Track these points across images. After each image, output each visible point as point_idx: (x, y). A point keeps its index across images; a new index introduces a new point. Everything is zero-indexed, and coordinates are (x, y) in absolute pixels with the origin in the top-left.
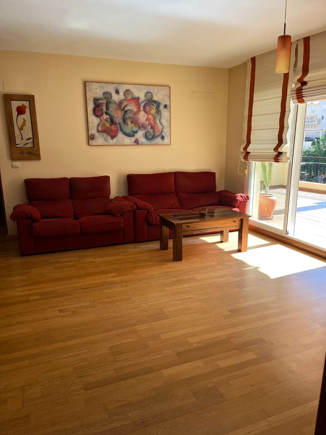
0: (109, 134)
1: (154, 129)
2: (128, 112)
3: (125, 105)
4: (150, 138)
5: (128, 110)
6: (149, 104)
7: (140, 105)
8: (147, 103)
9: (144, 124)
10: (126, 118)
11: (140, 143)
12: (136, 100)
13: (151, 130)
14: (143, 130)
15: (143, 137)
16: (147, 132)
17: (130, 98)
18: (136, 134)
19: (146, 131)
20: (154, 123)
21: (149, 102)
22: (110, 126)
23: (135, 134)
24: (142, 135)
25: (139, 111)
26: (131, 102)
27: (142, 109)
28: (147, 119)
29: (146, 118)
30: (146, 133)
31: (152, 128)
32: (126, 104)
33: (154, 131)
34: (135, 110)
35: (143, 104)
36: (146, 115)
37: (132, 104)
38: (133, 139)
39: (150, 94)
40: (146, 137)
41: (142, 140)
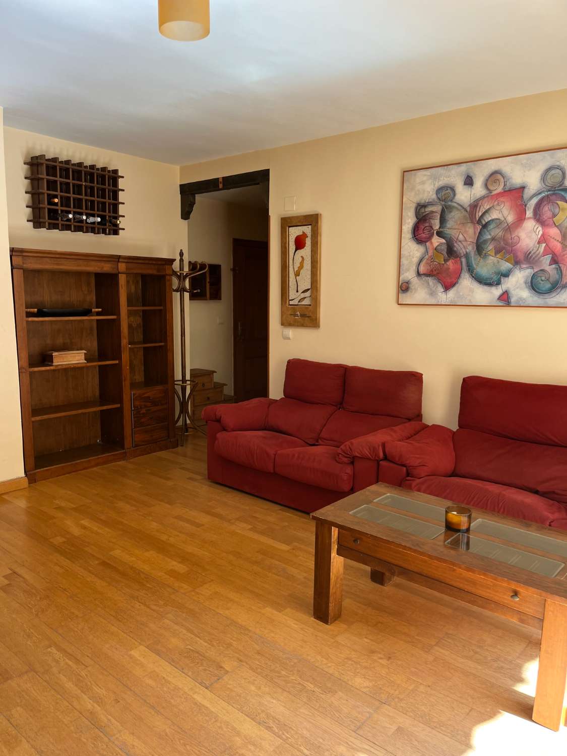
0: (440, 280)
1: (560, 265)
2: (491, 227)
3: (484, 210)
4: (544, 289)
5: (493, 220)
6: (553, 198)
7: (526, 206)
8: (548, 195)
9: (530, 253)
10: (485, 241)
11: (513, 300)
12: (516, 193)
13: (550, 269)
14: (527, 268)
15: (524, 285)
16: (536, 272)
17: (500, 189)
18: (507, 278)
19: (536, 270)
20: (563, 248)
21: (553, 194)
22: (446, 261)
23: (502, 277)
24: (522, 281)
25: (521, 218)
26: (502, 199)
27: (529, 213)
28: (543, 239)
29: (539, 236)
30: (534, 277)
31: (554, 261)
32: (488, 207)
33: (559, 270)
34: (510, 218)
35: (534, 201)
36: (540, 228)
37: (502, 206)
38: (497, 292)
39: (558, 171)
40: (534, 286)
41: (525, 294)
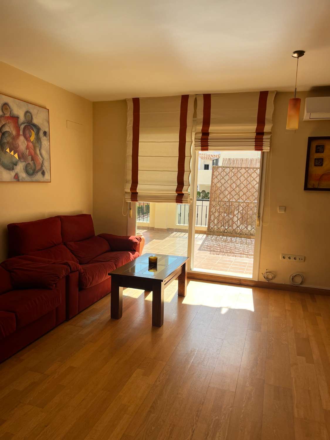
1: (35, 162)
2: (6, 135)
3: (2, 124)
4: (30, 173)
5: (7, 132)
6: (29, 127)
7: (20, 128)
8: (27, 125)
9: (24, 154)
10: (4, 143)
11: (20, 178)
12: (15, 119)
13: (31, 163)
14: (23, 162)
15: (23, 171)
16: (27, 164)
17: (8, 115)
18: (16, 166)
19: (27, 163)
20: (35, 153)
21: (29, 125)
23: (14, 165)
24: (22, 168)
25: (18, 135)
26: (10, 121)
27: (21, 133)
28: (27, 147)
29: (26, 146)
30: (26, 167)
31: (33, 159)
32: (4, 123)
33: (34, 163)
34: (14, 133)
35: (22, 127)
36: (26, 142)
37: (10, 124)
38: (13, 174)
39: (29, 114)
40: (27, 172)
41: (23, 175)
